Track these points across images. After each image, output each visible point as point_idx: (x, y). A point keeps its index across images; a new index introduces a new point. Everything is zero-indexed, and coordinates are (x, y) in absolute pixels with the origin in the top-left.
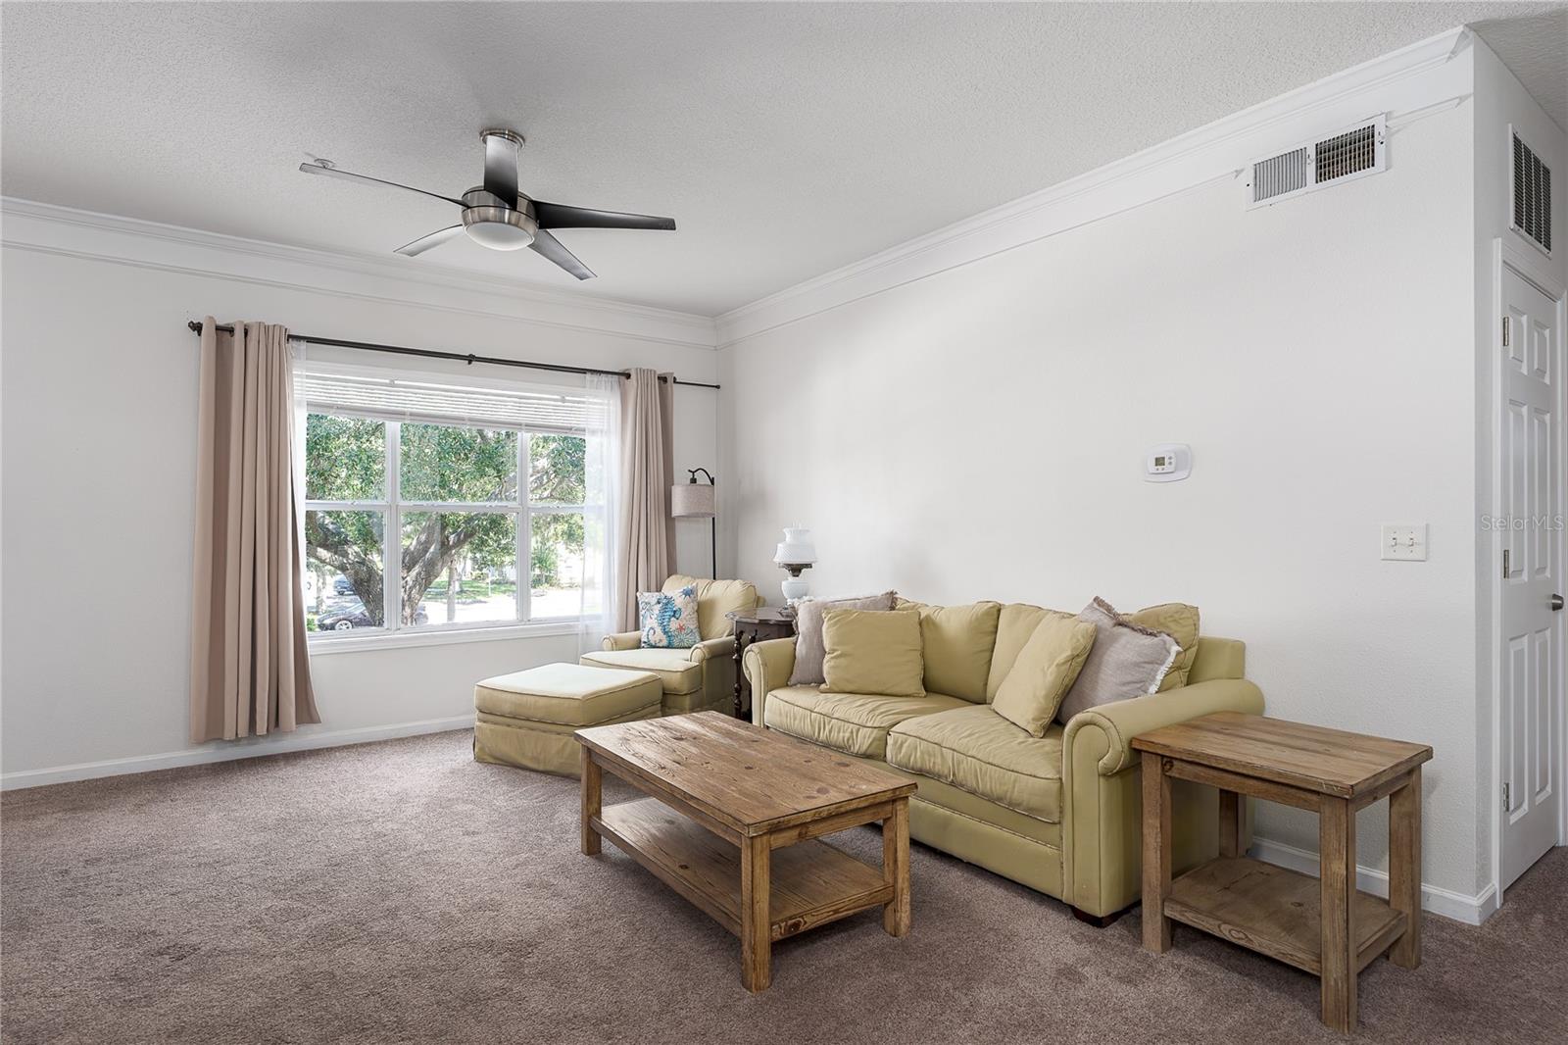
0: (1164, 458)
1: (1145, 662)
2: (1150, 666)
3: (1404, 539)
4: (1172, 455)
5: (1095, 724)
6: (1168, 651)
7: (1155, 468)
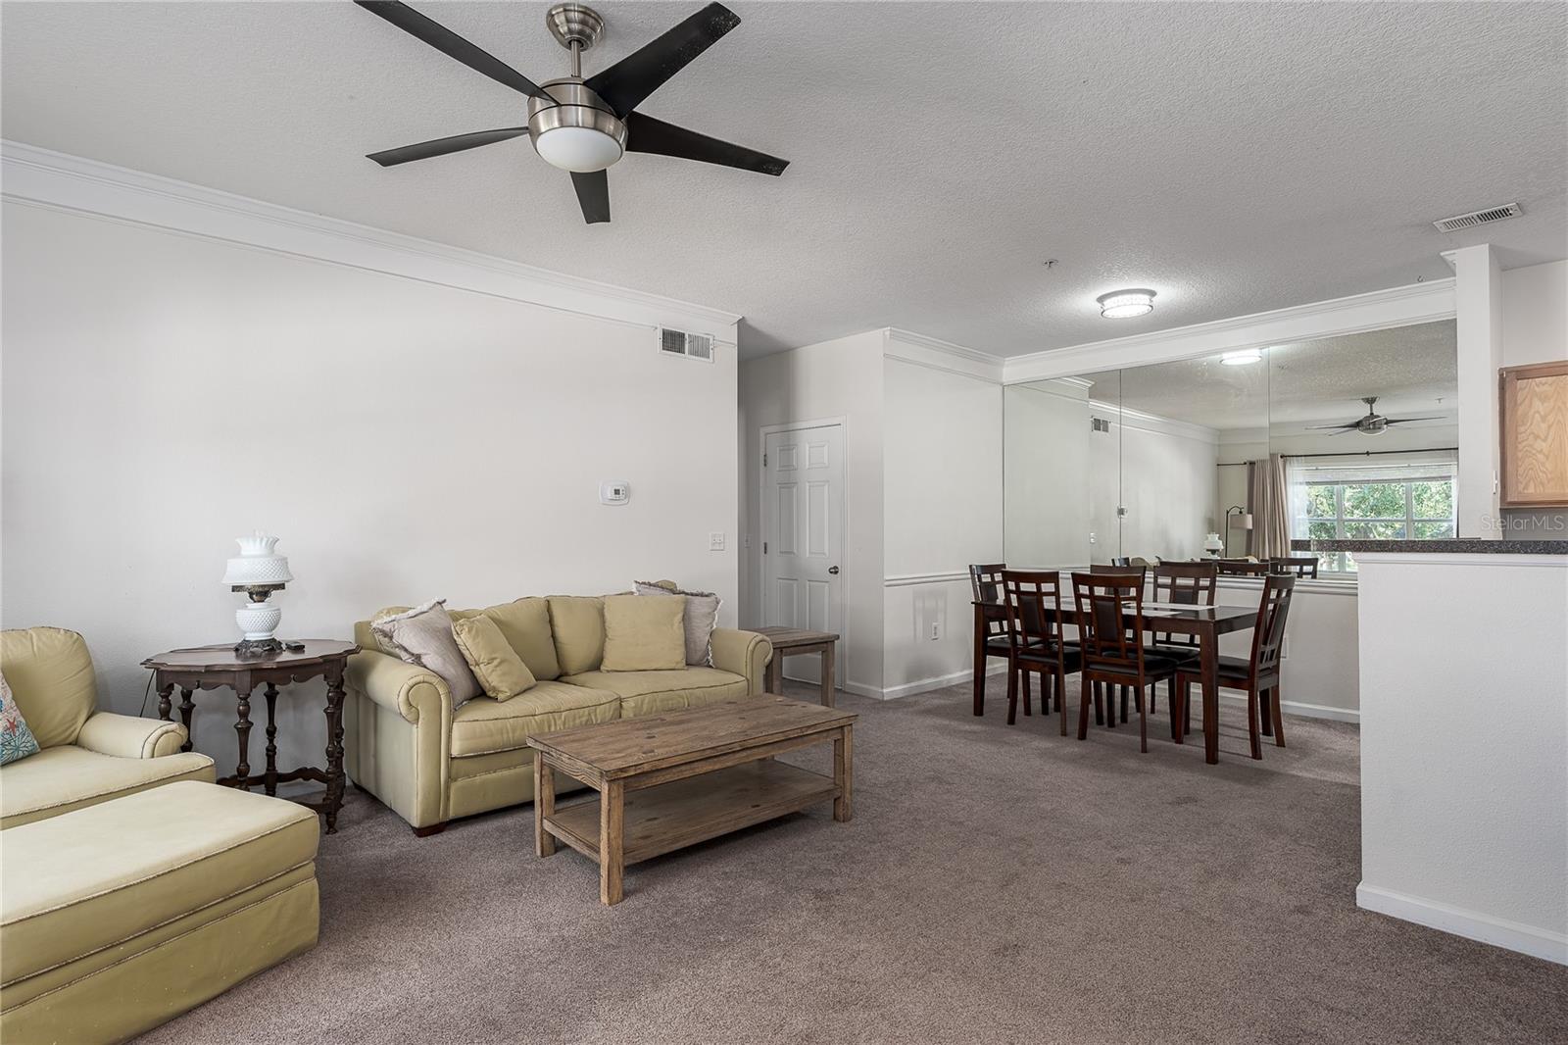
0: (619, 490)
3: (717, 540)
4: (624, 489)
6: (718, 603)
7: (614, 496)
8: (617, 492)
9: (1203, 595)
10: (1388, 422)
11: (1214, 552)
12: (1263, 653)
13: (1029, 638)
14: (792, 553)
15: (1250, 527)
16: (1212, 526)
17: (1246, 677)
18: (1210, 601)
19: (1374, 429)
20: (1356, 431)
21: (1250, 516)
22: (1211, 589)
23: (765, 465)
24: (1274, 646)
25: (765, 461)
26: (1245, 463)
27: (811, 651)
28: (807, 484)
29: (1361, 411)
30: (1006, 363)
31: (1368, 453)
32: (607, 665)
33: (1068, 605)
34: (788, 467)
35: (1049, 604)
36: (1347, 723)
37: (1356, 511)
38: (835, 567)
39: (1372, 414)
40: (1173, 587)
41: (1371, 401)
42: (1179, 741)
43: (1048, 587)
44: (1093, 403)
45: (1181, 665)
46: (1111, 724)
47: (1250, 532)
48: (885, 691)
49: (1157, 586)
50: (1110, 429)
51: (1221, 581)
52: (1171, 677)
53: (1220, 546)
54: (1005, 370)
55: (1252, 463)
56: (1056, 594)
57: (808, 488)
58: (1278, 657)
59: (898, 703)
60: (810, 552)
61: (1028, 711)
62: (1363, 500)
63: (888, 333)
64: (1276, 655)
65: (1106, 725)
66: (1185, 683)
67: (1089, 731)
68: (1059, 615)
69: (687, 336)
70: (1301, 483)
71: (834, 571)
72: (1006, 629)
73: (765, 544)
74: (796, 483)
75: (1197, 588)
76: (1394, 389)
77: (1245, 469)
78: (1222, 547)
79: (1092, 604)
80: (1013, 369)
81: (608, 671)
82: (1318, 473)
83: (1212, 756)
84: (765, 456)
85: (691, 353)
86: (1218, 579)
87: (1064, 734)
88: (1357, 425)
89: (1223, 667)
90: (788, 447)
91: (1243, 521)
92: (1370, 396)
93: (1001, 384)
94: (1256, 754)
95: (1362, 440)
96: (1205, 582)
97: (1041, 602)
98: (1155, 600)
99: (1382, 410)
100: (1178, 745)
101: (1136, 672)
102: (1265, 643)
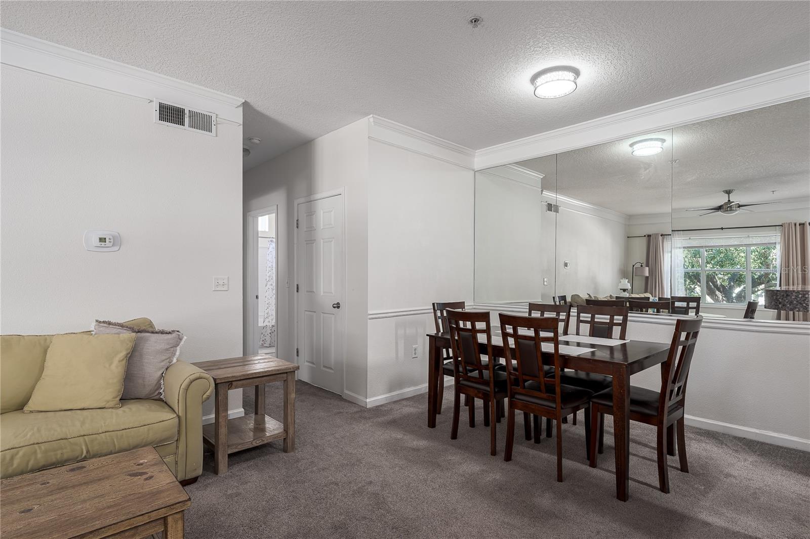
0: (105, 239)
1: (171, 348)
2: (172, 349)
3: (221, 282)
4: (111, 237)
5: (201, 378)
6: (181, 339)
7: (99, 244)
8: (102, 240)
9: (617, 330)
10: (740, 206)
11: (624, 290)
12: (672, 391)
13: (467, 367)
14: (312, 292)
15: (647, 275)
16: (624, 274)
17: (656, 414)
18: (623, 337)
19: (731, 210)
20: (720, 213)
21: (648, 268)
22: (624, 325)
23: (297, 227)
24: (681, 383)
25: (297, 224)
26: (645, 236)
27: (275, 380)
28: (322, 241)
29: (722, 200)
30: (476, 154)
31: (722, 229)
32: (31, 406)
33: (497, 341)
34: (311, 229)
35: (482, 338)
36: (735, 438)
37: (708, 265)
38: (338, 303)
39: (729, 201)
40: (592, 322)
41: (728, 192)
42: (593, 465)
43: (481, 325)
44: (546, 193)
45: (597, 397)
46: (538, 441)
47: (647, 278)
48: (368, 400)
49: (579, 321)
50: (559, 211)
51: (631, 316)
52: (587, 406)
53: (629, 287)
54: (476, 160)
55: (649, 236)
56: (487, 331)
57: (322, 243)
58: (684, 392)
59: (377, 411)
60: (324, 292)
61: (472, 423)
62: (713, 258)
63: (372, 120)
64: (682, 390)
65: (533, 440)
66: (599, 414)
67: (517, 449)
68: (490, 350)
69: (187, 112)
70: (680, 248)
71: (337, 306)
72: (451, 355)
73: (297, 285)
74: (315, 240)
75: (612, 324)
76: (746, 183)
77: (645, 240)
78: (630, 288)
79: (516, 342)
80: (483, 158)
81: (31, 412)
82: (690, 241)
83: (622, 493)
84: (297, 220)
85: (191, 126)
86: (629, 314)
87: (494, 453)
88: (719, 208)
89: (634, 402)
90: (311, 213)
91: (643, 271)
92: (728, 189)
93: (473, 170)
94: (664, 487)
95: (722, 218)
96: (618, 319)
97: (475, 338)
98: (578, 334)
99: (736, 199)
100: (591, 469)
101: (554, 406)
102: (674, 382)
